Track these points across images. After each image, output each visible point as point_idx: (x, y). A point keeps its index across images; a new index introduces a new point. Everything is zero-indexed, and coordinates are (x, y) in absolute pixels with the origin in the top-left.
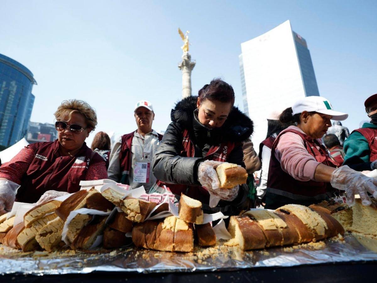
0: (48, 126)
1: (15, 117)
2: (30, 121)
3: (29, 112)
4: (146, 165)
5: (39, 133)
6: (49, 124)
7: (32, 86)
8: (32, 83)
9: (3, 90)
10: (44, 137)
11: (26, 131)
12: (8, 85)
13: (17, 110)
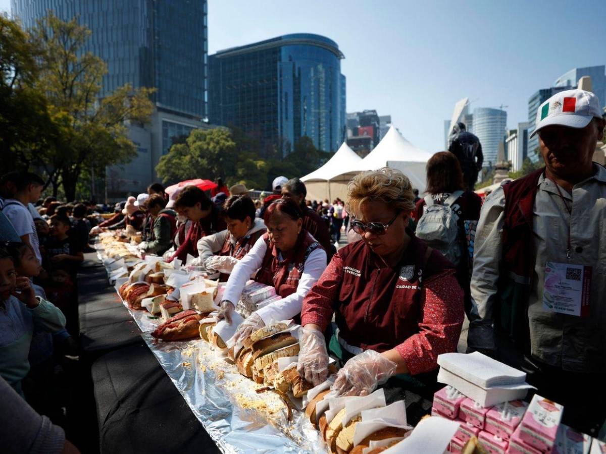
0: (367, 114)
1: (331, 112)
2: (346, 114)
3: (344, 101)
4: (579, 270)
5: (359, 126)
6: (369, 111)
7: (340, 62)
8: (339, 58)
9: (312, 80)
10: (366, 131)
11: (345, 127)
12: (316, 71)
13: (331, 102)
